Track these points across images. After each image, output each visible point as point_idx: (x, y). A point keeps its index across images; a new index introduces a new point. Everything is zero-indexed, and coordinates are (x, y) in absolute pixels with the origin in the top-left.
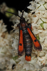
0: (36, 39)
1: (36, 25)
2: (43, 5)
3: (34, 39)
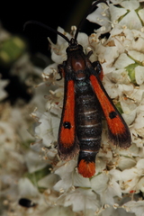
0: (113, 109)
1: (112, 70)
2: (137, 11)
3: (108, 109)
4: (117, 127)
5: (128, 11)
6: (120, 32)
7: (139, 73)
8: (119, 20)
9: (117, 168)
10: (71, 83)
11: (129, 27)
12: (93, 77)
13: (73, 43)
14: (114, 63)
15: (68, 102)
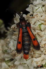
1: (34, 26)
2: (42, 7)
3: (33, 38)
4: (36, 44)
5: (39, 7)
6: (36, 14)
7: (43, 27)
8: (36, 10)
9: (35, 58)
10: (21, 29)
11: (39, 13)
12: (28, 27)
13: (22, 17)
14: (34, 24)
15: (20, 35)
